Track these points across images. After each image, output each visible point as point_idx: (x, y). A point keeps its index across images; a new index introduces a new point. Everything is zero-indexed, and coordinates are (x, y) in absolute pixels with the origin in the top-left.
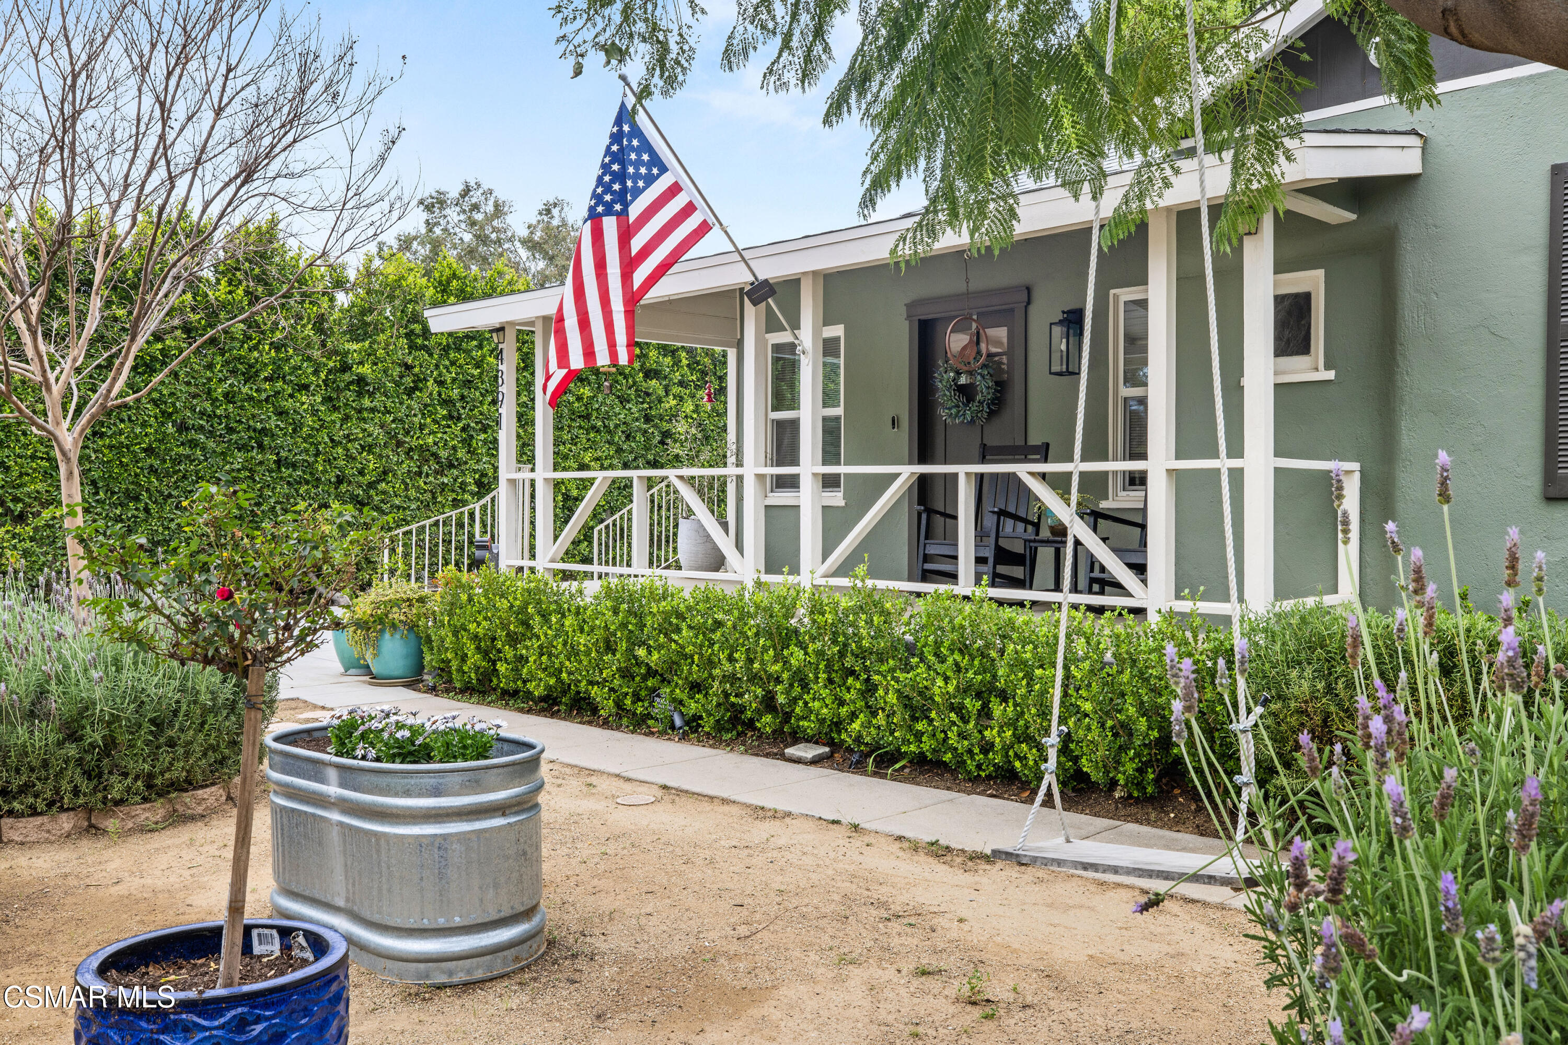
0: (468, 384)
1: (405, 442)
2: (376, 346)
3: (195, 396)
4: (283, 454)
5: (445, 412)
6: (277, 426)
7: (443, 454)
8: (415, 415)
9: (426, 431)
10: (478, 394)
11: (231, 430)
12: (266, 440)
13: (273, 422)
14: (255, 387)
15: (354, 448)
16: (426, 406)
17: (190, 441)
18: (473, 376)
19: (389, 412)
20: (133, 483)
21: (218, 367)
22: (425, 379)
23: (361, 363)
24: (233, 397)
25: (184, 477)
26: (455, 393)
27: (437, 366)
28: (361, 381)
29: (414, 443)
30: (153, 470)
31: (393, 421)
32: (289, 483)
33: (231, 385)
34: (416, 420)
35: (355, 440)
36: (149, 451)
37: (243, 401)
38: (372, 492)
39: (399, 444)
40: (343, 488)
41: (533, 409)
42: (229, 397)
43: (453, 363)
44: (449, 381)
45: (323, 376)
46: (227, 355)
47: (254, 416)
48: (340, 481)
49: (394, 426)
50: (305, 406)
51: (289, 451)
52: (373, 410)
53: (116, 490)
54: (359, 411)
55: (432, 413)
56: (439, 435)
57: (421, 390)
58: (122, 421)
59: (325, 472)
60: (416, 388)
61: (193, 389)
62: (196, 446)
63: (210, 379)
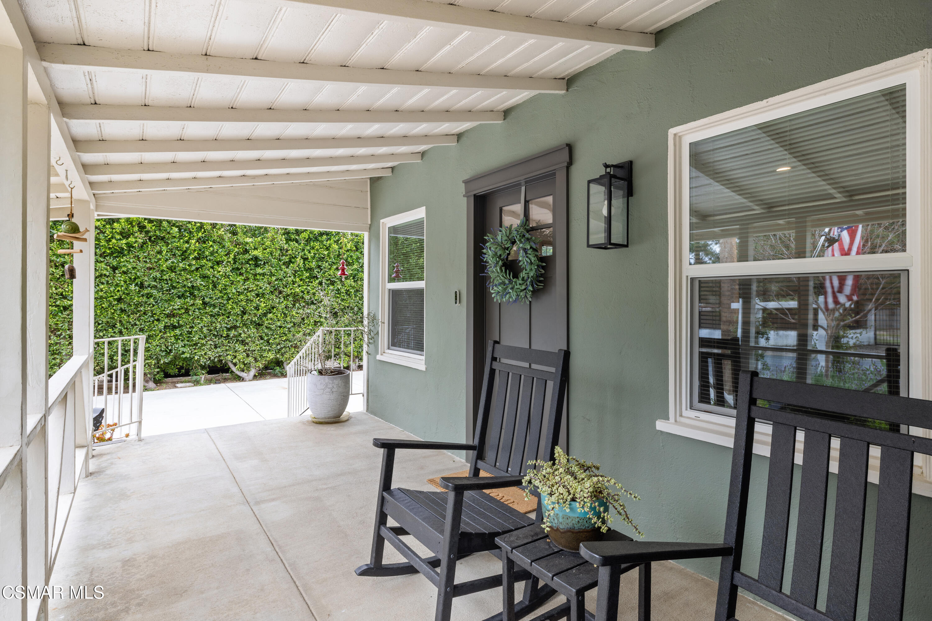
0: (322, 259)
1: (284, 291)
2: (265, 240)
3: (150, 269)
4: (207, 300)
5: (308, 274)
6: (201, 285)
7: (307, 297)
8: (290, 277)
9: (296, 285)
10: (327, 264)
11: (174, 288)
12: (196, 293)
13: (199, 282)
14: (188, 263)
15: (251, 295)
16: (296, 271)
17: (148, 294)
18: (324, 255)
19: (274, 275)
20: (110, 318)
21: (164, 253)
22: (295, 257)
23: (256, 249)
24: (175, 269)
25: (144, 313)
26: (313, 264)
27: (303, 250)
28: (256, 259)
29: (289, 292)
30: (122, 311)
31: (276, 280)
32: (211, 316)
33: (173, 263)
34: (290, 279)
35: (253, 290)
36: (119, 300)
37: (181, 271)
38: (264, 319)
39: (280, 292)
40: (245, 317)
41: (363, 272)
42: (172, 269)
43: (313, 248)
44: (310, 258)
45: (232, 256)
46: (170, 246)
47: (187, 279)
48: (244, 313)
49: (276, 282)
50: (221, 273)
51: (210, 298)
52: (263, 275)
53: (100, 322)
54: (255, 275)
55: (301, 275)
56: (305, 287)
57: (293, 263)
58: (103, 283)
59: (233, 308)
60: (290, 262)
61: (148, 265)
62: (151, 296)
63: (160, 259)
